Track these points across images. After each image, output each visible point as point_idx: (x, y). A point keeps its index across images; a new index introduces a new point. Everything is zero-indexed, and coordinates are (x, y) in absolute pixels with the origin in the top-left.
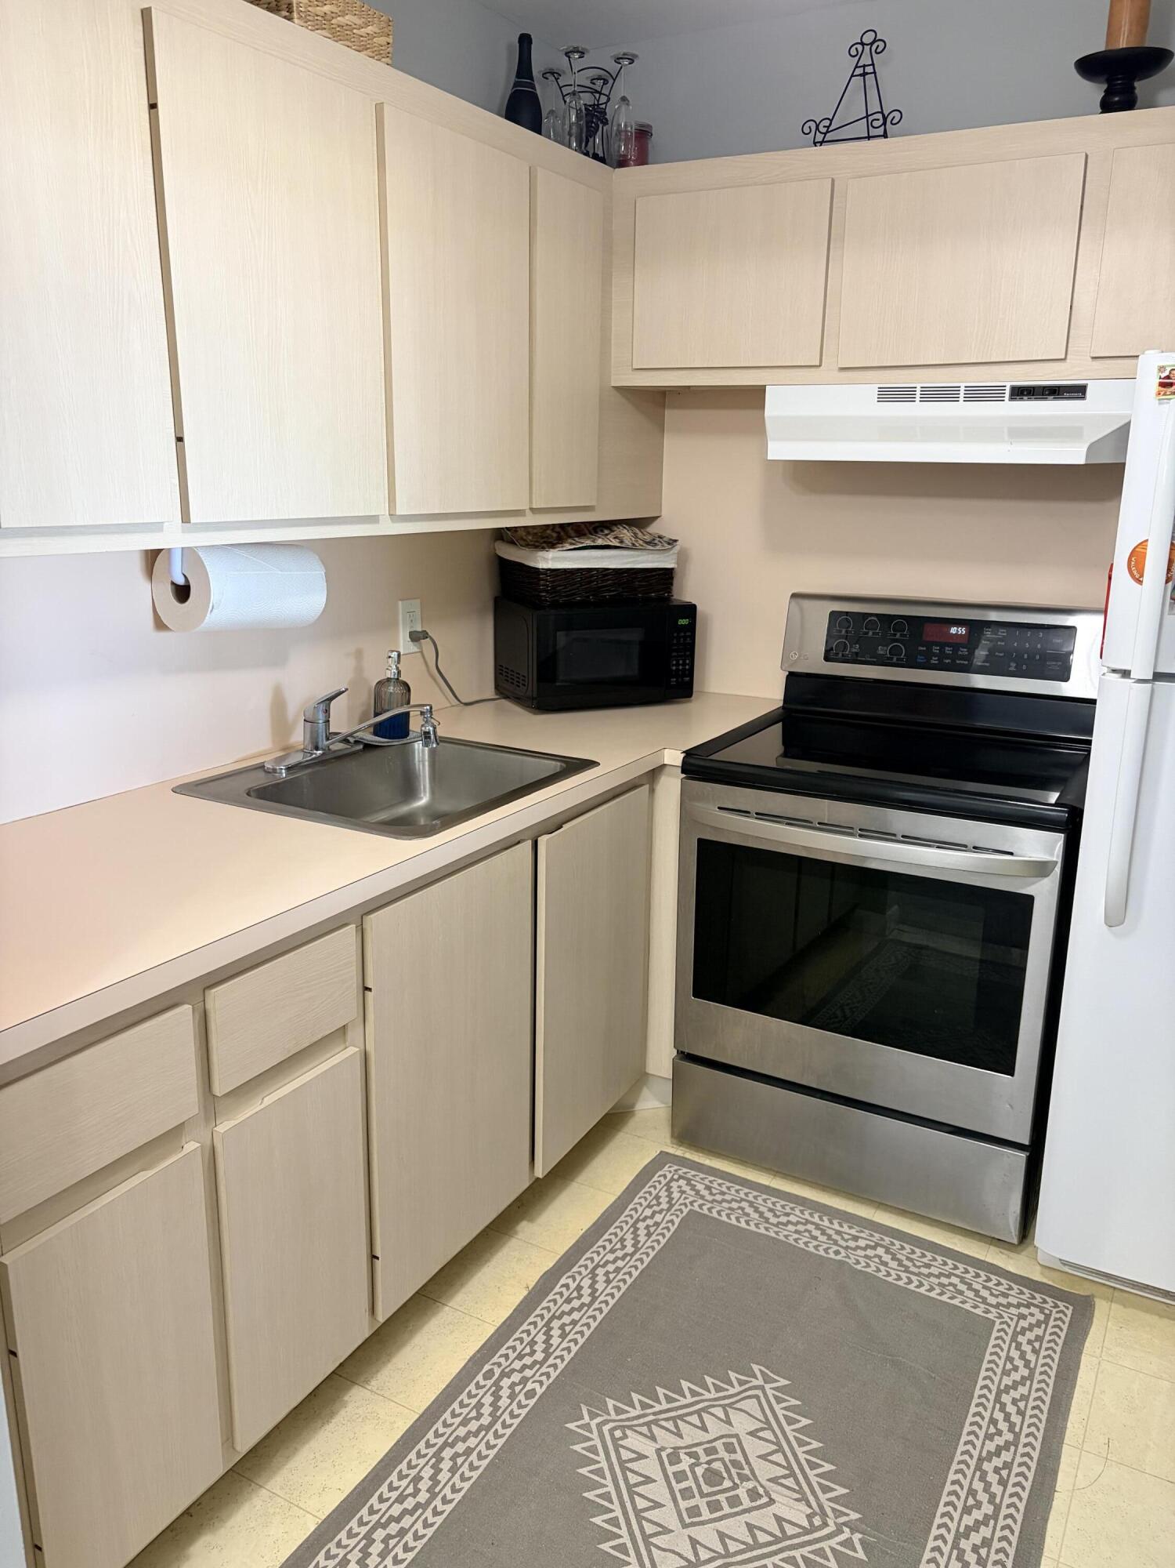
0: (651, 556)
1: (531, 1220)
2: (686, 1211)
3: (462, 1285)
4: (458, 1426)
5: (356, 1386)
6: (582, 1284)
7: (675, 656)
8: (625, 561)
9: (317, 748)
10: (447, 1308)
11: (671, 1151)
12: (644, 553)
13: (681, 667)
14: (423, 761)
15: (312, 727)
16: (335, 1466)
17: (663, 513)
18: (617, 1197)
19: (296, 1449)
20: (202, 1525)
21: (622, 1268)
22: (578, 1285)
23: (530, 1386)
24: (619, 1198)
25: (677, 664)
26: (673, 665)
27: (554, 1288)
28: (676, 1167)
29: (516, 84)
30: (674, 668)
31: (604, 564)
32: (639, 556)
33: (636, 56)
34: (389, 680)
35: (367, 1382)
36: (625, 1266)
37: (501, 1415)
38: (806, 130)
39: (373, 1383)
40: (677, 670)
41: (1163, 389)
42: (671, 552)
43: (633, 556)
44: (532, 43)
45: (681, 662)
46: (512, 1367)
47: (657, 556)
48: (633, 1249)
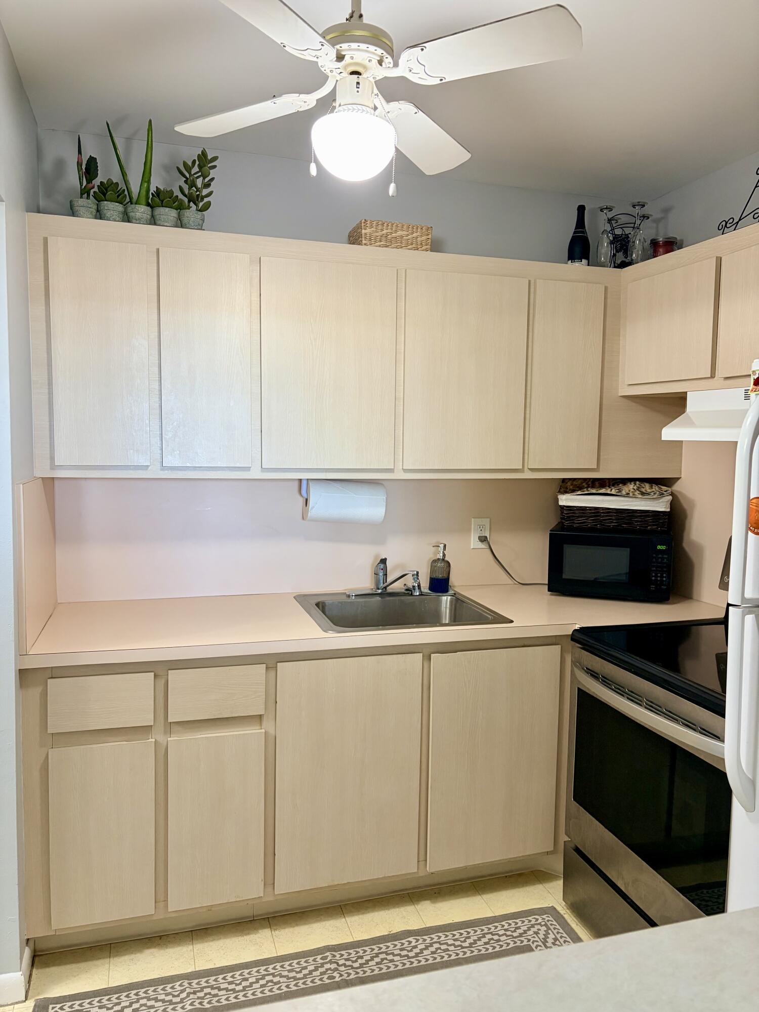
0: (643, 502)
1: (433, 902)
2: (525, 943)
3: (363, 913)
4: (286, 971)
5: (269, 929)
6: (418, 946)
7: (654, 570)
8: (623, 504)
9: (378, 589)
10: (344, 920)
11: (559, 908)
12: (637, 500)
13: (659, 579)
14: (446, 608)
15: (376, 577)
16: (224, 954)
17: (682, 476)
18: (494, 915)
19: (220, 938)
20: (160, 944)
21: (450, 951)
22: (417, 945)
23: (335, 974)
24: (495, 917)
25: (656, 576)
26: (653, 576)
27: (403, 939)
28: (551, 919)
29: (575, 233)
30: (653, 578)
31: (605, 505)
32: (632, 501)
33: (645, 203)
34: (439, 559)
35: (275, 930)
36: (452, 951)
37: (308, 978)
38: (720, 228)
39: (277, 932)
40: (656, 580)
41: (755, 387)
42: (661, 500)
43: (627, 501)
44: (585, 209)
45: (659, 575)
46: (338, 961)
47: (649, 502)
48: (468, 945)
